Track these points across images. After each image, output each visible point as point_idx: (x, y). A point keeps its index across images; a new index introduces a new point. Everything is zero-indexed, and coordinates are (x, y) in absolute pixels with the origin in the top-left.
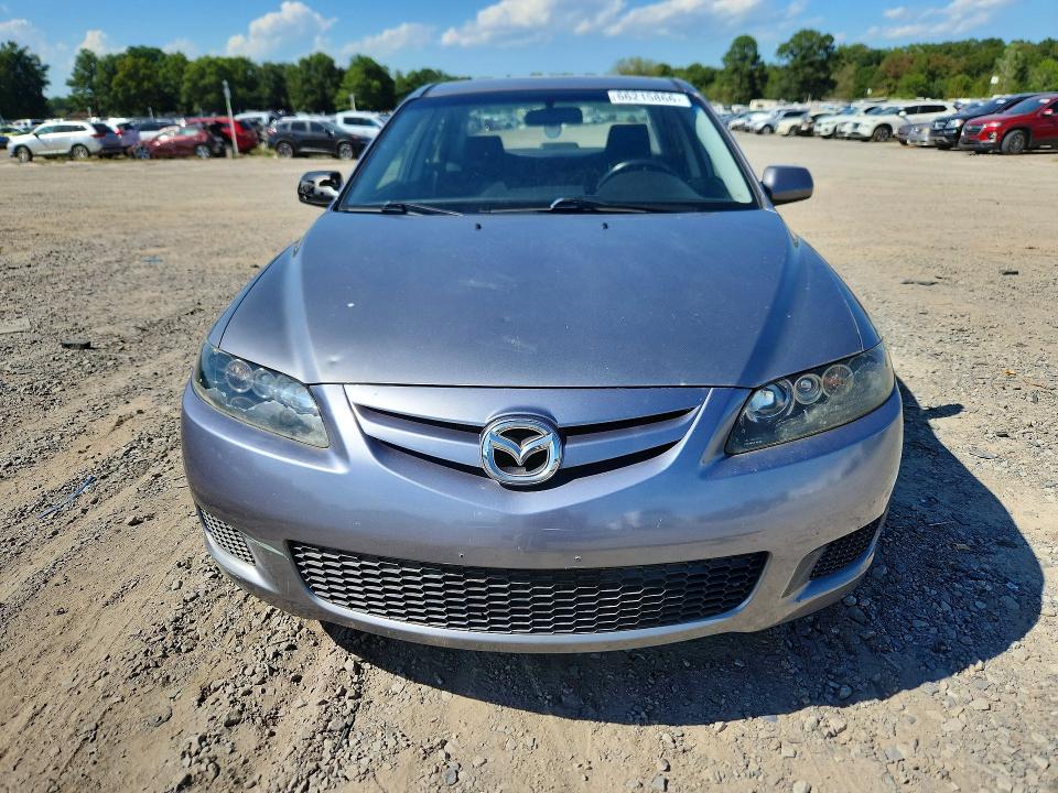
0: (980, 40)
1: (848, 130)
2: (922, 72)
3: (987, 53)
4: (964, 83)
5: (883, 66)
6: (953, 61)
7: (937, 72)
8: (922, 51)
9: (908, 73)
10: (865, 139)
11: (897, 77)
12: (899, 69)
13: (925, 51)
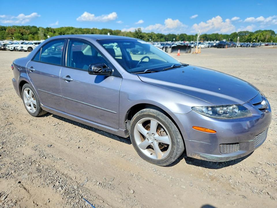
0: (31, 26)
1: (19, 48)
2: (19, 33)
3: (34, 29)
4: (32, 37)
5: (7, 31)
6: (26, 31)
7: (23, 33)
8: (17, 28)
9: (15, 33)
10: (26, 51)
11: (12, 34)
12: (12, 32)
13: (18, 28)
